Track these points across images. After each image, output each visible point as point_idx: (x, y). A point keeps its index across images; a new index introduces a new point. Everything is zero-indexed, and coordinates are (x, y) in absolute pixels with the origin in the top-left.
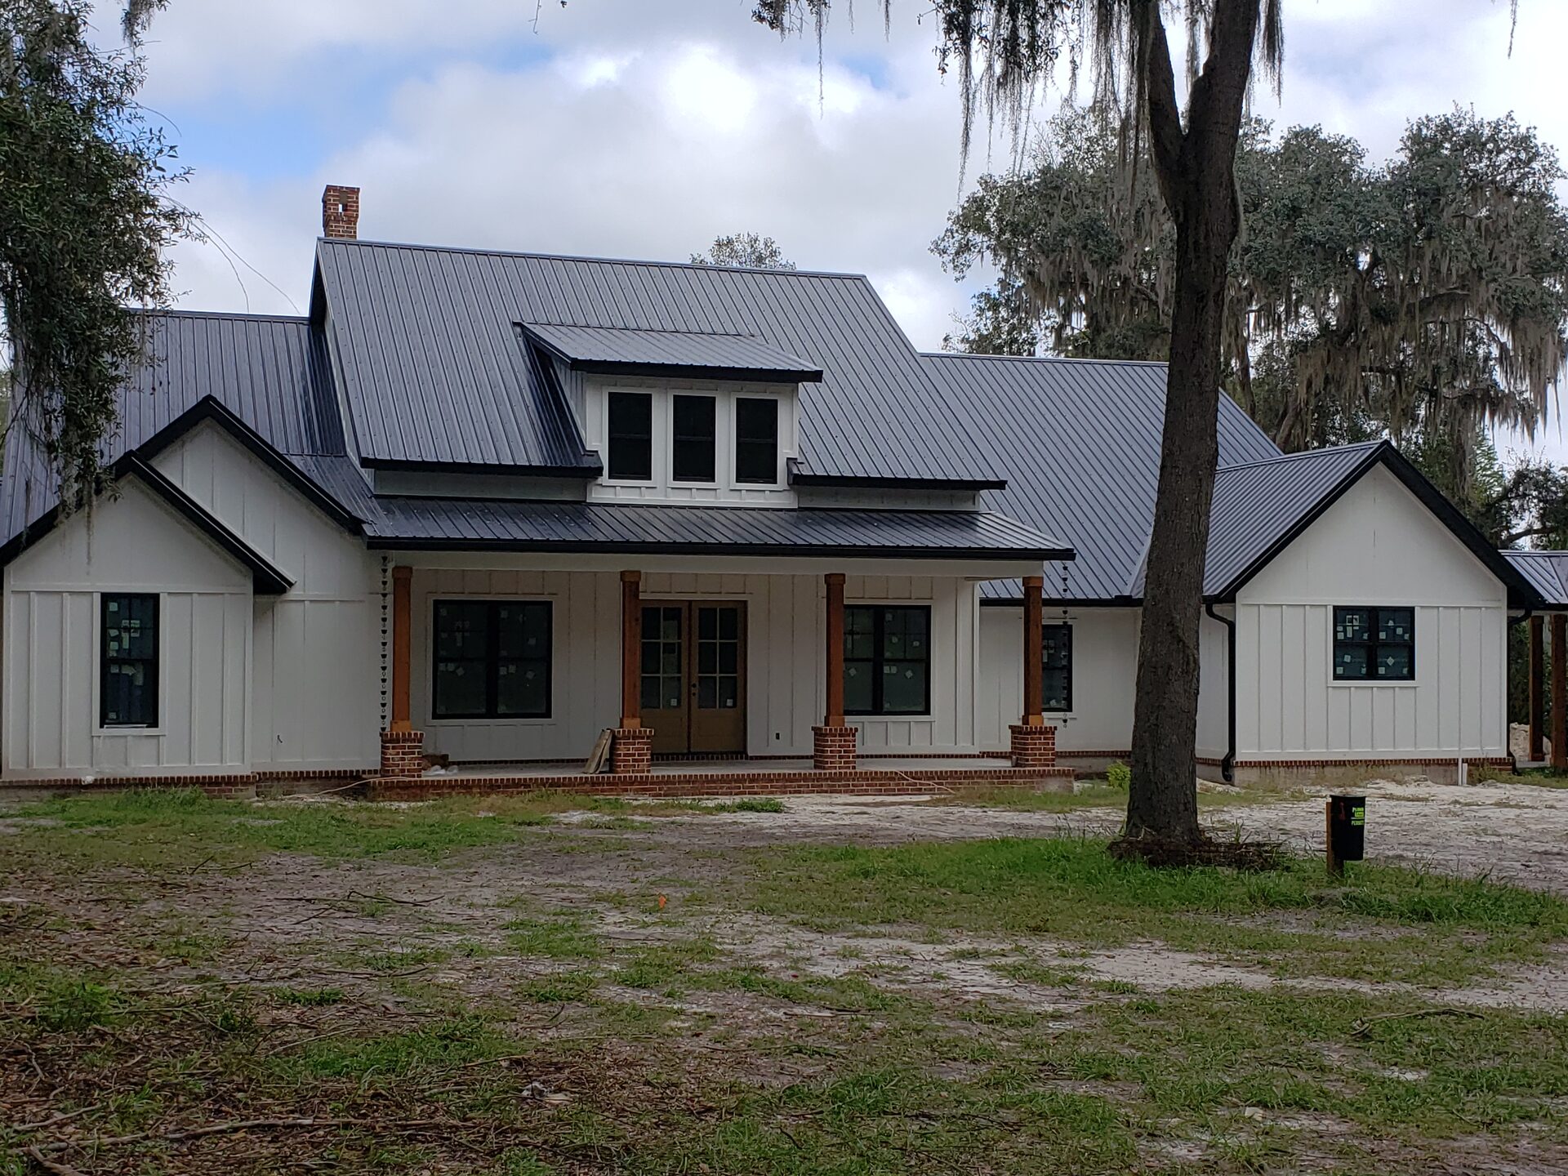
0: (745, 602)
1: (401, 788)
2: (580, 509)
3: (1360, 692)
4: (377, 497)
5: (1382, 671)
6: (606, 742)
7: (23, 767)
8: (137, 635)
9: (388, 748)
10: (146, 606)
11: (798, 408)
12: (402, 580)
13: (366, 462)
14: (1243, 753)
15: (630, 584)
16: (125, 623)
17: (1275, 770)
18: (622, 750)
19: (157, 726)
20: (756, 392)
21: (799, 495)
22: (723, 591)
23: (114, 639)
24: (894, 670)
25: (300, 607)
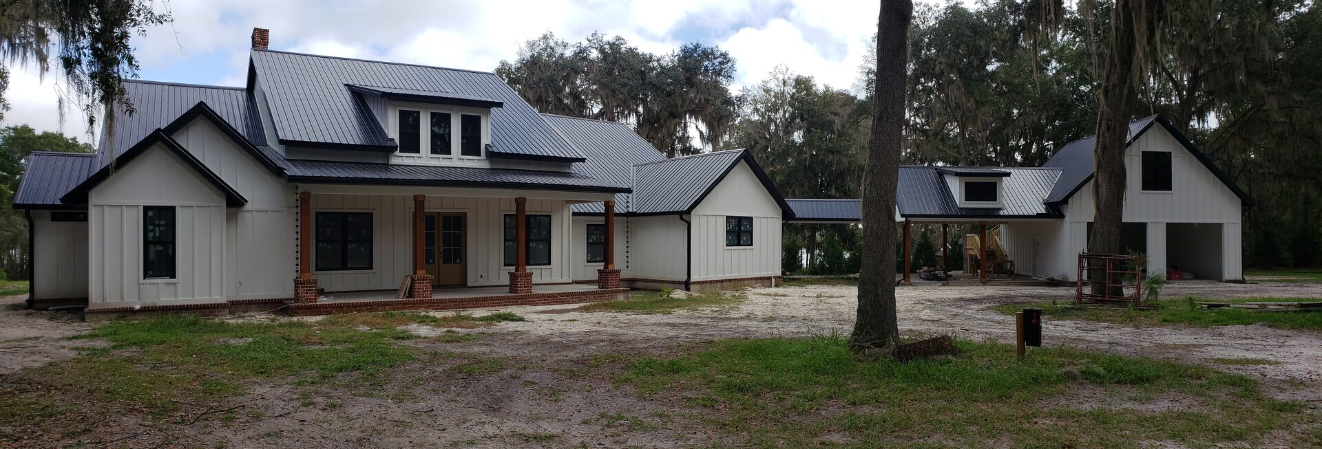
0: (465, 213)
1: (307, 309)
2: (386, 166)
3: (735, 251)
4: (287, 160)
5: (742, 242)
6: (409, 282)
7: (100, 302)
8: (164, 229)
9: (299, 287)
10: (167, 214)
11: (490, 120)
12: (304, 200)
13: (282, 142)
14: (694, 278)
15: (419, 202)
16: (157, 222)
17: (705, 285)
18: (417, 286)
19: (175, 278)
20: (471, 112)
21: (491, 162)
22: (455, 207)
23: (151, 231)
24: (534, 244)
25: (250, 214)
